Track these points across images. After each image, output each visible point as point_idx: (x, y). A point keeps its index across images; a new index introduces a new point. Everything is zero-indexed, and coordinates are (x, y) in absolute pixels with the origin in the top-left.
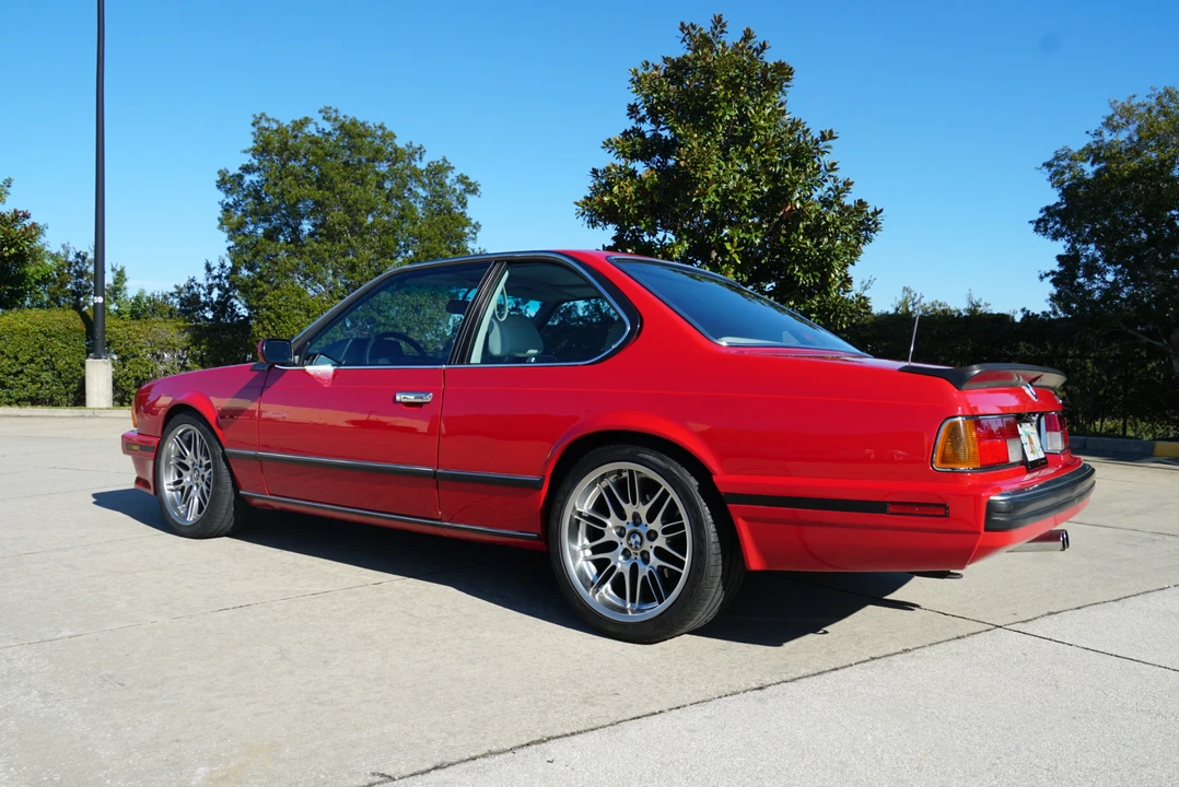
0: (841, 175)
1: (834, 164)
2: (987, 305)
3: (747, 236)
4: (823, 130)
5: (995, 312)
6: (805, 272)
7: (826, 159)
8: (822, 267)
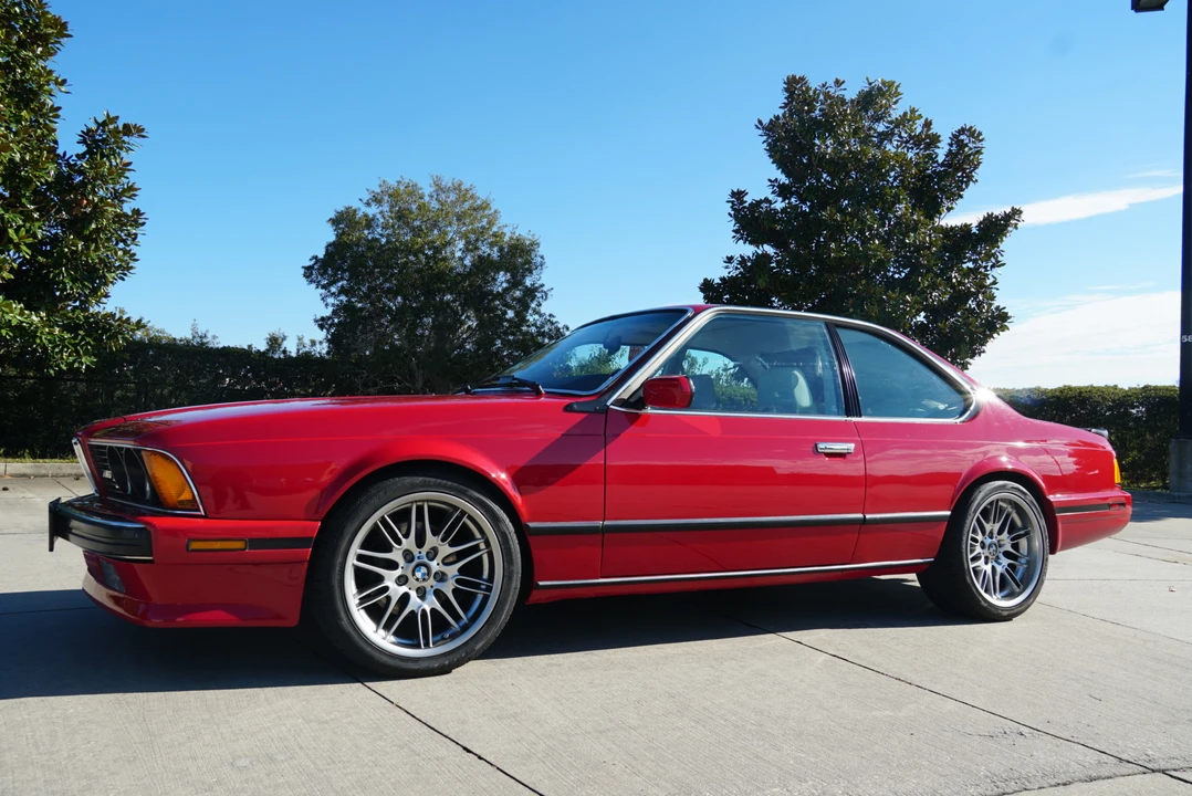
0: (132, 177)
1: (130, 164)
2: (214, 337)
3: (28, 225)
4: (131, 122)
5: (221, 346)
6: (74, 280)
7: (126, 156)
8: (95, 278)
